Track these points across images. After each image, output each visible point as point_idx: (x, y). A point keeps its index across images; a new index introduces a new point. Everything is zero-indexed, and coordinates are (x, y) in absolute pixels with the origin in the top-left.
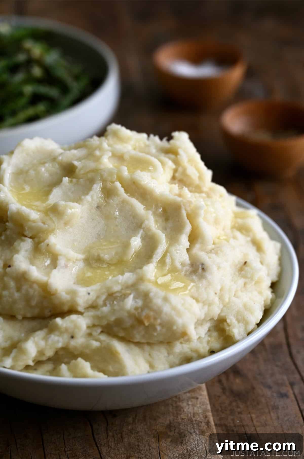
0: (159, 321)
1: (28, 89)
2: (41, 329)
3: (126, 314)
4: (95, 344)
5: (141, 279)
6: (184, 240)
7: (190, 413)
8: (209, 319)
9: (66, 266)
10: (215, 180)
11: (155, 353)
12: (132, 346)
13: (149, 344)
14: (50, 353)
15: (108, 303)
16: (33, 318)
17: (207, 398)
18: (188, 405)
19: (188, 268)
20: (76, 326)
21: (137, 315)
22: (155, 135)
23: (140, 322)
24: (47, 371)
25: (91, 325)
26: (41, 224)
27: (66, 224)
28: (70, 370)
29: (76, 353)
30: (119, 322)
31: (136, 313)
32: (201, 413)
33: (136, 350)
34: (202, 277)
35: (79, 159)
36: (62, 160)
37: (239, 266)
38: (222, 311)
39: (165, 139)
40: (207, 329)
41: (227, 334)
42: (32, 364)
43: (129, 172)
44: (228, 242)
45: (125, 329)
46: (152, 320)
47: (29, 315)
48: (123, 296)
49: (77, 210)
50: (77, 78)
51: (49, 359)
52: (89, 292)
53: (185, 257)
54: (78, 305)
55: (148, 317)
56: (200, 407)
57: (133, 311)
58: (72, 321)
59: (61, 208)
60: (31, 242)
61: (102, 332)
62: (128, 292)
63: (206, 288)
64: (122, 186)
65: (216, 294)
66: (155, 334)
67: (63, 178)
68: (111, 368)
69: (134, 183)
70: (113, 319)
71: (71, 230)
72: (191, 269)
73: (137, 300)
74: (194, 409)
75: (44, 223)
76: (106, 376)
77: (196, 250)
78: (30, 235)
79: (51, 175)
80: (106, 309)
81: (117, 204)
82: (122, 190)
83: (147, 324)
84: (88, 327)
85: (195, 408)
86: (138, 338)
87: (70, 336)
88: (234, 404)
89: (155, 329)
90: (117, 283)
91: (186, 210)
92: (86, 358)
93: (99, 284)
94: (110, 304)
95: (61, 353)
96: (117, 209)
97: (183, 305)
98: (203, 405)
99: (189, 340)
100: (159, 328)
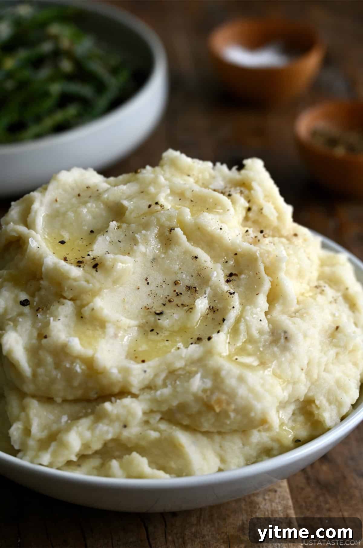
0: (233, 407)
1: (56, 88)
2: (86, 415)
3: (192, 398)
4: (154, 435)
5: (209, 353)
6: (262, 301)
7: (268, 511)
8: (294, 400)
9: (116, 336)
10: (297, 218)
11: (227, 444)
12: (199, 436)
13: (219, 433)
14: (97, 446)
15: (168, 382)
16: (76, 401)
17: (288, 490)
18: (265, 500)
19: (267, 337)
20: (130, 413)
21: (205, 399)
22: (222, 164)
23: (208, 407)
24: (94, 468)
25: (148, 411)
26: (84, 283)
27: (115, 282)
28: (122, 467)
29: (129, 445)
30: (182, 407)
31: (205, 396)
32: (281, 510)
33: (204, 440)
34: (285, 349)
35: (130, 198)
36: (108, 198)
37: (330, 332)
38: (309, 389)
39: (234, 168)
40: (291, 413)
41: (316, 418)
42: (74, 459)
43: (192, 215)
44: (315, 299)
45: (190, 416)
46: (224, 405)
47: (70, 397)
48: (188, 374)
49: (129, 265)
50: (114, 71)
51: (96, 453)
52: (145, 369)
53: (265, 324)
54: (131, 385)
55: (219, 402)
56: (280, 503)
57: (200, 394)
58: (124, 407)
59: (109, 263)
60: (72, 305)
61: (161, 419)
62: (194, 369)
63: (290, 363)
64: (185, 234)
65: (302, 370)
66: (228, 422)
67: (110, 223)
68: (173, 465)
69: (199, 228)
70: (175, 403)
71: (121, 289)
72: (271, 338)
73: (205, 380)
74: (271, 505)
75: (87, 281)
76: (167, 476)
77: (277, 313)
78: (71, 296)
79: (94, 218)
80: (167, 391)
81: (178, 256)
82: (184, 238)
83: (218, 410)
84: (145, 413)
85: (274, 504)
86: (206, 426)
87: (122, 424)
88: (321, 498)
89: (228, 417)
90: (180, 357)
91: (263, 262)
92: (143, 452)
93: (157, 359)
94: (171, 384)
95: (110, 445)
96: (178, 261)
97: (263, 385)
98: (283, 500)
99: (269, 429)
100: (232, 415)
